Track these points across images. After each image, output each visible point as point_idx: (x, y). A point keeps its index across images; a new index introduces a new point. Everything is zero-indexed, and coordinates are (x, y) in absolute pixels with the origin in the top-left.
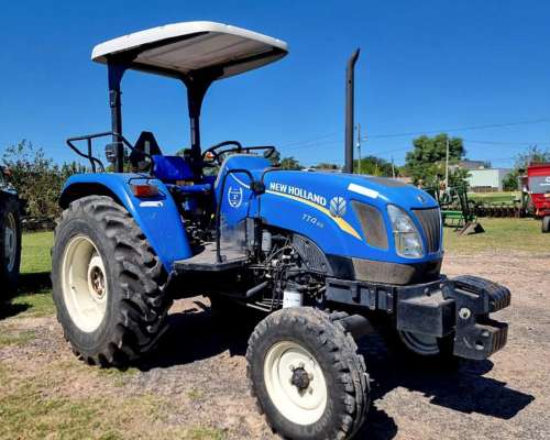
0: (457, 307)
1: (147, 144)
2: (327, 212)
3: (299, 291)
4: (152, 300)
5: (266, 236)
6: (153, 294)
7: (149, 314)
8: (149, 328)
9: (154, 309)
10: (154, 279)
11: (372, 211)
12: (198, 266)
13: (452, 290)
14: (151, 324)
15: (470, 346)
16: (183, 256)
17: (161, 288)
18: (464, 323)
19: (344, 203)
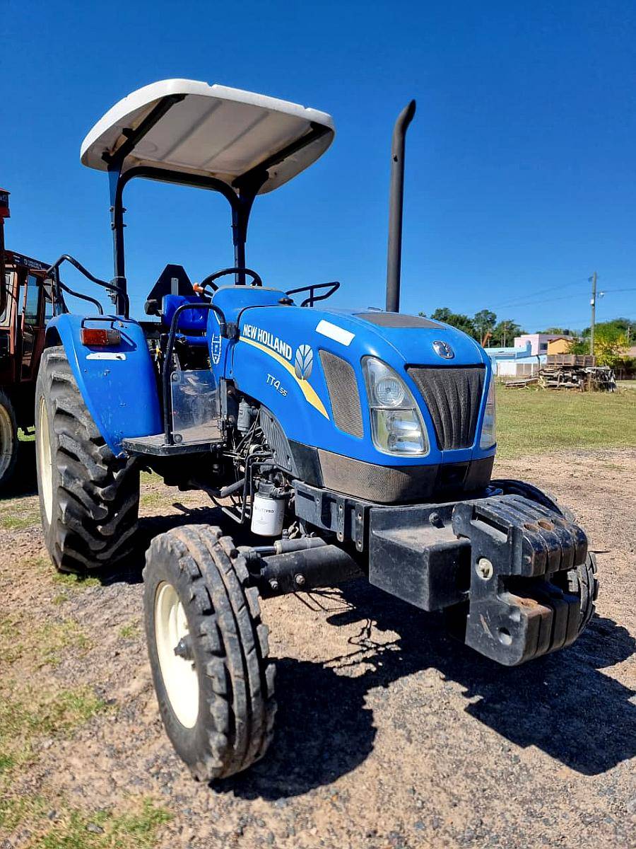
0: (473, 557)
1: (175, 282)
2: (291, 370)
3: (273, 497)
4: (99, 491)
5: (243, 406)
6: (102, 482)
7: (97, 511)
8: (100, 528)
9: (106, 503)
10: (104, 462)
11: (344, 368)
12: (145, 447)
13: (467, 523)
14: (103, 523)
15: (491, 636)
16: (143, 431)
17: (115, 475)
18: (484, 588)
19: (311, 355)
